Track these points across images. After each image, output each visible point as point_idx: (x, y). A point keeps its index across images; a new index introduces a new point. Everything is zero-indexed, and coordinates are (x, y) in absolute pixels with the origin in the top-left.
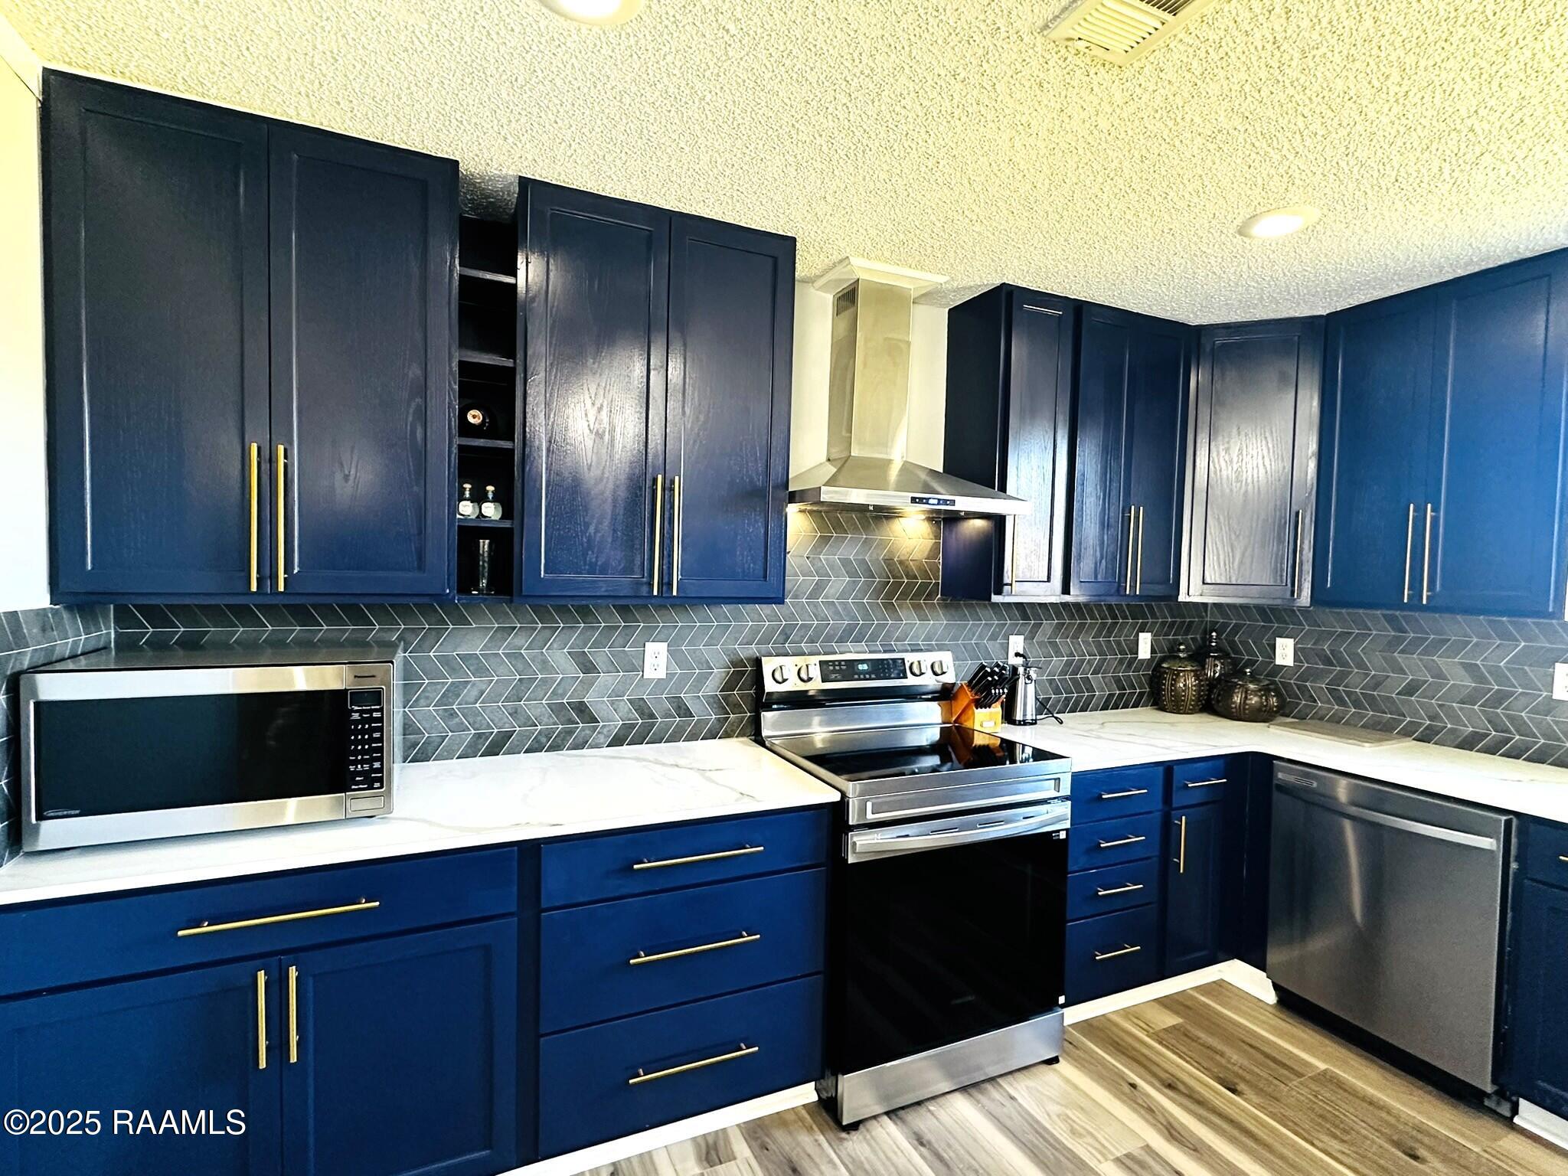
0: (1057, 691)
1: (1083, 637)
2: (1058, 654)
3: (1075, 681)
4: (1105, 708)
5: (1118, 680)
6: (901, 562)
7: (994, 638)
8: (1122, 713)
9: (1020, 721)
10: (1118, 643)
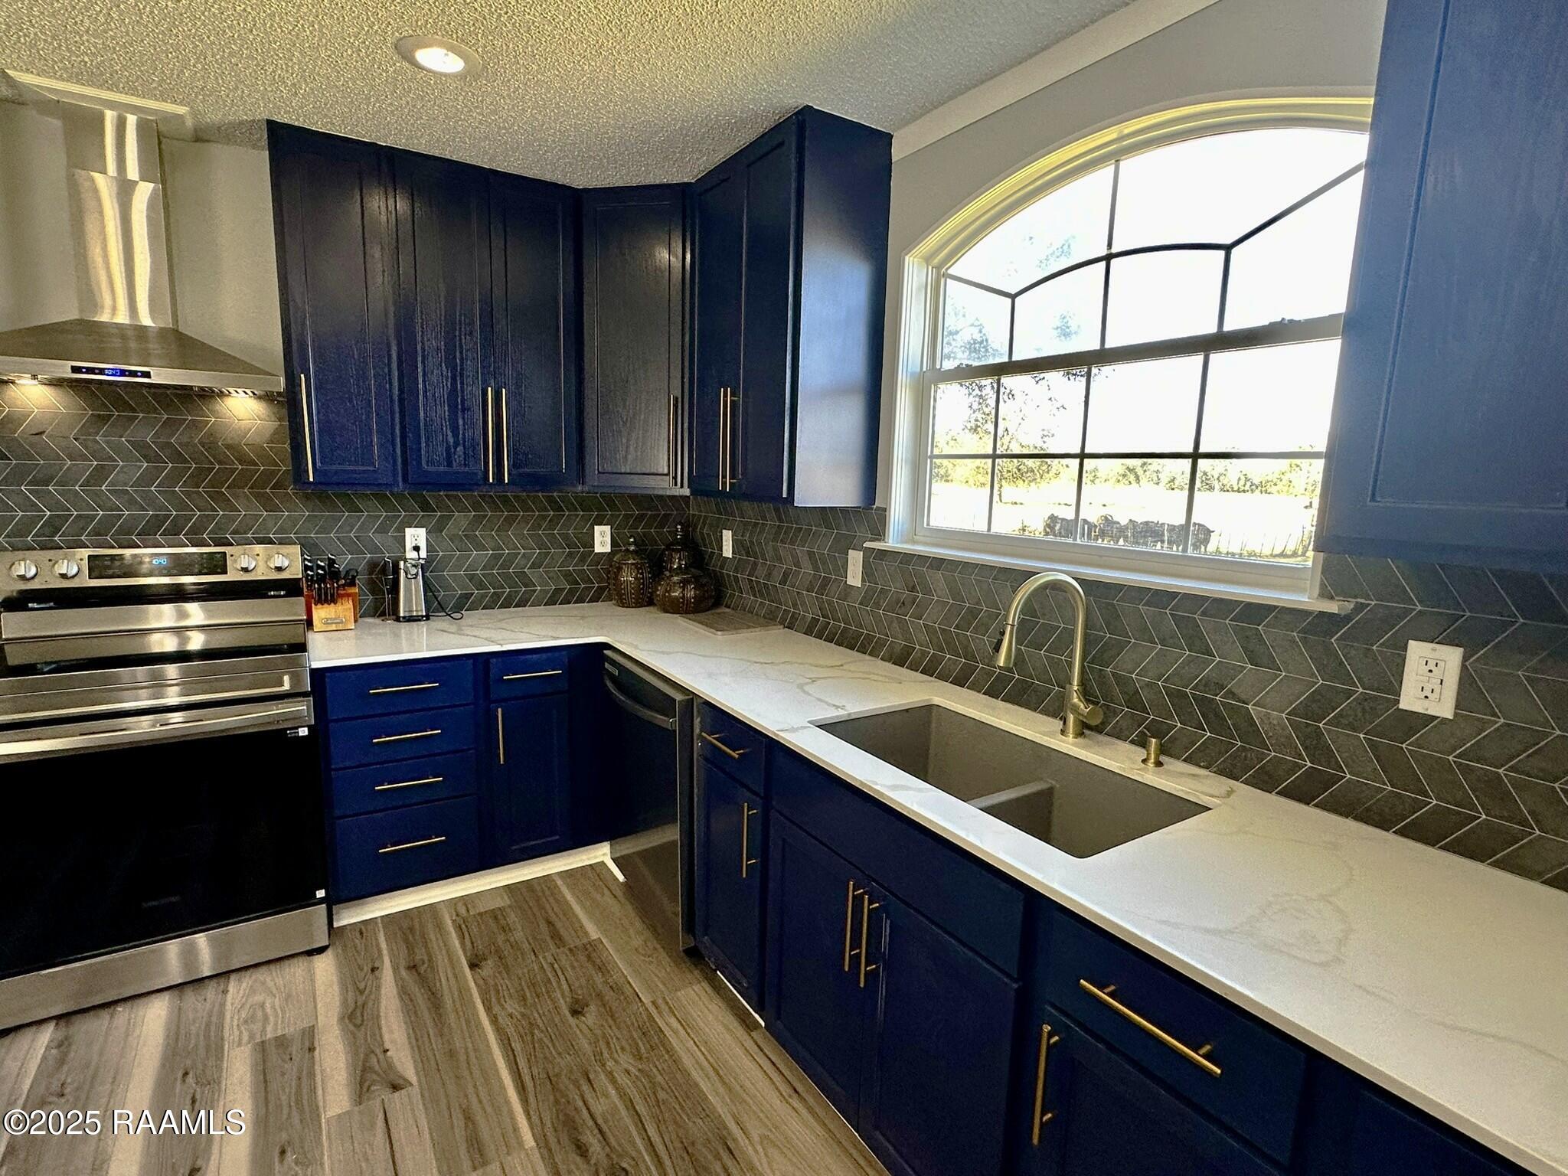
0: (480, 586)
1: (515, 529)
2: (480, 547)
3: (507, 577)
4: (551, 602)
5: (567, 575)
6: (229, 447)
7: (383, 530)
8: (575, 608)
9: (404, 618)
10: (566, 537)
